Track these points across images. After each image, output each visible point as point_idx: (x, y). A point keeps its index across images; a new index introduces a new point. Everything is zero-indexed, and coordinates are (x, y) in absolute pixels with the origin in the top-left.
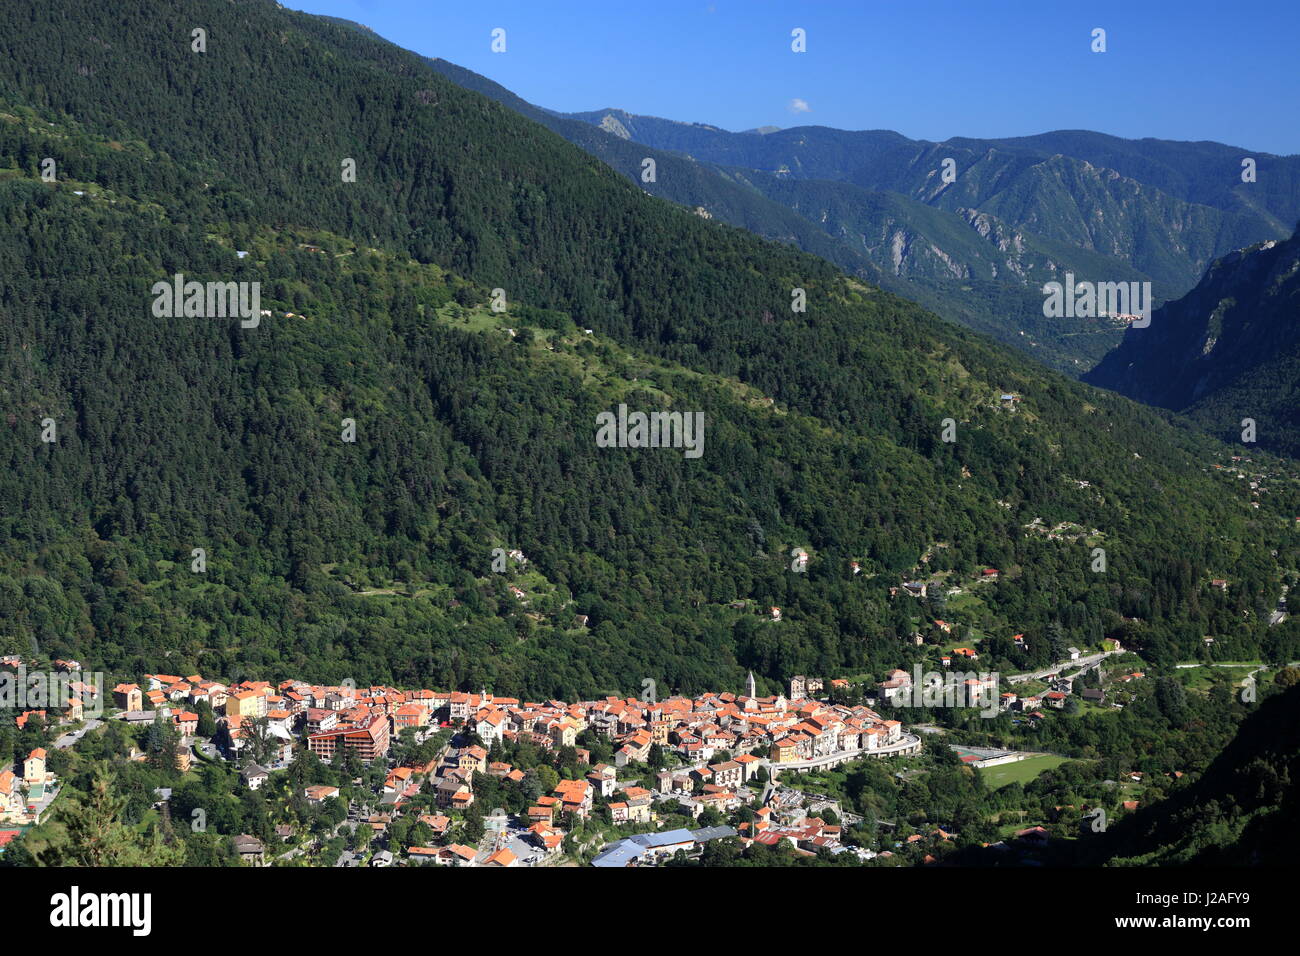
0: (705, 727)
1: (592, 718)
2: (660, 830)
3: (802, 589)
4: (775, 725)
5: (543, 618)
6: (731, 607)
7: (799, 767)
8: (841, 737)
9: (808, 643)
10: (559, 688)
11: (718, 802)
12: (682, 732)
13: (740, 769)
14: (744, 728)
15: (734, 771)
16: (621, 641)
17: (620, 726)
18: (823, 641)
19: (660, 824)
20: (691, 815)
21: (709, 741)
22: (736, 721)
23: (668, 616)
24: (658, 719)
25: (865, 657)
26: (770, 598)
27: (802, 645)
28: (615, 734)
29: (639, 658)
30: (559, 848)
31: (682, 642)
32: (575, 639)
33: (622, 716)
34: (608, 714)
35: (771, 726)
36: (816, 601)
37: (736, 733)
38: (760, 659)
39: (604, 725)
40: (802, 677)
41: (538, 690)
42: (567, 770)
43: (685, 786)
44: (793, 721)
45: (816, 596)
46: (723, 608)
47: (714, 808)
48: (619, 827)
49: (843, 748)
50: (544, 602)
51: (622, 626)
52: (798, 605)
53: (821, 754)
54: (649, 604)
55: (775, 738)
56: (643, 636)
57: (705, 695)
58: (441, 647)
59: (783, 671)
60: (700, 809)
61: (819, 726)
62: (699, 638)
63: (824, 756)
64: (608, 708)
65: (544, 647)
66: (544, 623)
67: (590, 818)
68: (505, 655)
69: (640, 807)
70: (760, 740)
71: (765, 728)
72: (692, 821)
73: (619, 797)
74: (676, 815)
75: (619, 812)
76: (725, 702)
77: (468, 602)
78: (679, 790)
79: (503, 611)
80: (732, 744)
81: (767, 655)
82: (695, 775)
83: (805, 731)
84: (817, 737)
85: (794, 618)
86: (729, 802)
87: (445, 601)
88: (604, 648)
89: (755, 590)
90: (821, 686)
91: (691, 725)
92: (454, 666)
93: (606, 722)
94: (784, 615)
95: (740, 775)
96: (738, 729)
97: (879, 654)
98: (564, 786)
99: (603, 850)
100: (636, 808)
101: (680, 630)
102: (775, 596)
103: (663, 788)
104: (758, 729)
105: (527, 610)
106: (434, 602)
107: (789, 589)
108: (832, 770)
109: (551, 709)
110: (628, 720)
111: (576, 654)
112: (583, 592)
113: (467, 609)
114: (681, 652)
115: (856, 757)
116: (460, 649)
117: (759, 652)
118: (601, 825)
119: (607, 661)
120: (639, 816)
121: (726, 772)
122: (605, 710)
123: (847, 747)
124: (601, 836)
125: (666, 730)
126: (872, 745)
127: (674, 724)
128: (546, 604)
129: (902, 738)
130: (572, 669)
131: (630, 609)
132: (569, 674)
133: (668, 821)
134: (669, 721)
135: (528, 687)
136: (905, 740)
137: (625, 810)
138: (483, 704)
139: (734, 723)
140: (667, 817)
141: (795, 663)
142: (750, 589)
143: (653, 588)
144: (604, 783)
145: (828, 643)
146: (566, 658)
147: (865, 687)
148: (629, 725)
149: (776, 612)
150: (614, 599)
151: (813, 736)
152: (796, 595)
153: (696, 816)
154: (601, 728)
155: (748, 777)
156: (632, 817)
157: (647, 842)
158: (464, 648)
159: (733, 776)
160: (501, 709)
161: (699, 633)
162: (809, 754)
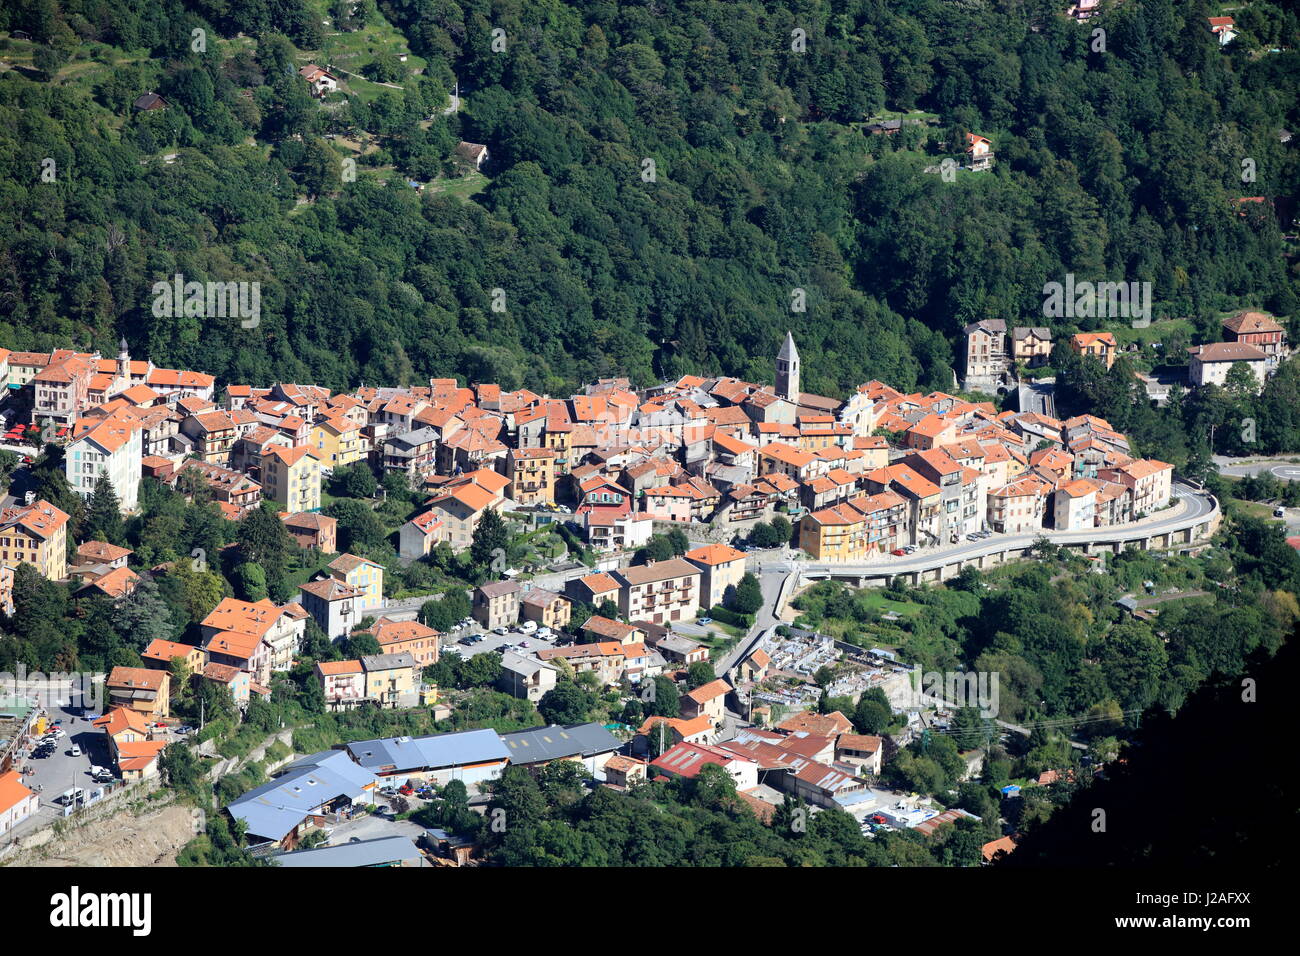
0: (646, 466)
1: (381, 431)
2: (439, 728)
3: (1055, 92)
4: (825, 467)
5: (373, 149)
6: (867, 132)
7: (862, 573)
8: (995, 502)
9: (1032, 237)
10: (366, 334)
11: (603, 664)
12: (587, 478)
13: (696, 580)
14: (741, 473)
15: (679, 582)
16: (547, 220)
17: (442, 453)
18: (1069, 235)
19: (442, 714)
20: (522, 693)
21: (650, 503)
22: (723, 455)
23: (689, 153)
24: (534, 442)
25: (1180, 275)
26: (970, 112)
27: (1017, 242)
28: (429, 474)
29: (586, 263)
30: (151, 770)
31: (712, 222)
32: (430, 210)
33: (451, 432)
34: (417, 425)
35: (814, 471)
36: (1084, 123)
37: (720, 485)
38: (907, 269)
39: (399, 452)
40: (1000, 324)
41: (312, 336)
42: (255, 571)
43: (549, 617)
44: (878, 460)
45: (1089, 109)
46: (843, 135)
47: (588, 679)
48: (337, 718)
49: (999, 527)
50: (380, 108)
51: (564, 179)
52: (1039, 133)
53: (935, 540)
54: (648, 121)
55: (819, 501)
56: (611, 205)
57: (684, 380)
58: (86, 218)
59: (957, 306)
60: (548, 681)
61: (933, 476)
62: (757, 216)
63: (945, 546)
64: (419, 408)
65: (348, 229)
66: (373, 161)
67: (267, 697)
68: (245, 245)
69: (395, 674)
70: (779, 505)
71: (796, 476)
72: (524, 710)
73: (358, 647)
74: (490, 693)
75: (344, 683)
76: (724, 402)
77: (186, 100)
78: (531, 625)
79: (272, 128)
80: (706, 511)
81: (924, 263)
82: (576, 593)
83: (897, 487)
84: (926, 502)
85: (1019, 165)
86: (631, 664)
87: (130, 95)
88: (502, 237)
89: (937, 89)
90: (1046, 348)
91: (611, 461)
92: (107, 272)
93: (406, 446)
94: (1001, 155)
95: (695, 592)
96: (724, 474)
97: (1217, 268)
98: (226, 615)
99: (278, 775)
100: (385, 676)
101: (712, 193)
102: (984, 106)
103: (492, 616)
104: (780, 477)
105: (335, 125)
106: (101, 98)
107: (1024, 86)
108: (950, 583)
109: (280, 406)
110: (462, 443)
111: (425, 250)
112: (489, 83)
113: (181, 120)
114: (705, 247)
115: (1026, 552)
116: (134, 226)
117: (904, 254)
118: (295, 710)
119: (502, 270)
120: (393, 692)
121: (657, 586)
122: (412, 415)
123: (1009, 523)
124: (287, 738)
125: (551, 471)
126: (1079, 523)
127: (572, 457)
128: (384, 113)
129: (1173, 502)
130: (408, 288)
131: (596, 132)
132: (395, 299)
133: (464, 706)
134: (562, 449)
135: (291, 329)
136: (1180, 508)
137: (358, 679)
138: (122, 384)
139: (719, 460)
140: (467, 695)
141: (990, 288)
142: (923, 84)
143: (667, 81)
144: (334, 609)
145: (1081, 239)
146: (398, 259)
147: (1161, 352)
148: (462, 454)
149: (980, 148)
150: (556, 107)
151: (914, 498)
152: (1041, 104)
153: (535, 697)
154: (395, 459)
155: (716, 599)
156: (374, 694)
157: (387, 758)
158: (145, 224)
159: (676, 595)
160: (162, 400)
161: (758, 201)
162: (902, 539)
